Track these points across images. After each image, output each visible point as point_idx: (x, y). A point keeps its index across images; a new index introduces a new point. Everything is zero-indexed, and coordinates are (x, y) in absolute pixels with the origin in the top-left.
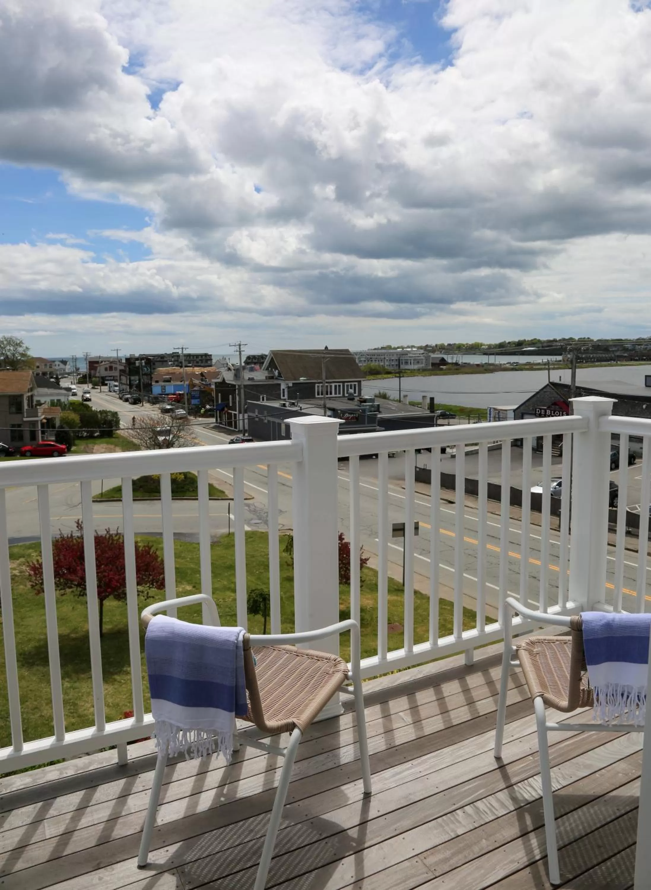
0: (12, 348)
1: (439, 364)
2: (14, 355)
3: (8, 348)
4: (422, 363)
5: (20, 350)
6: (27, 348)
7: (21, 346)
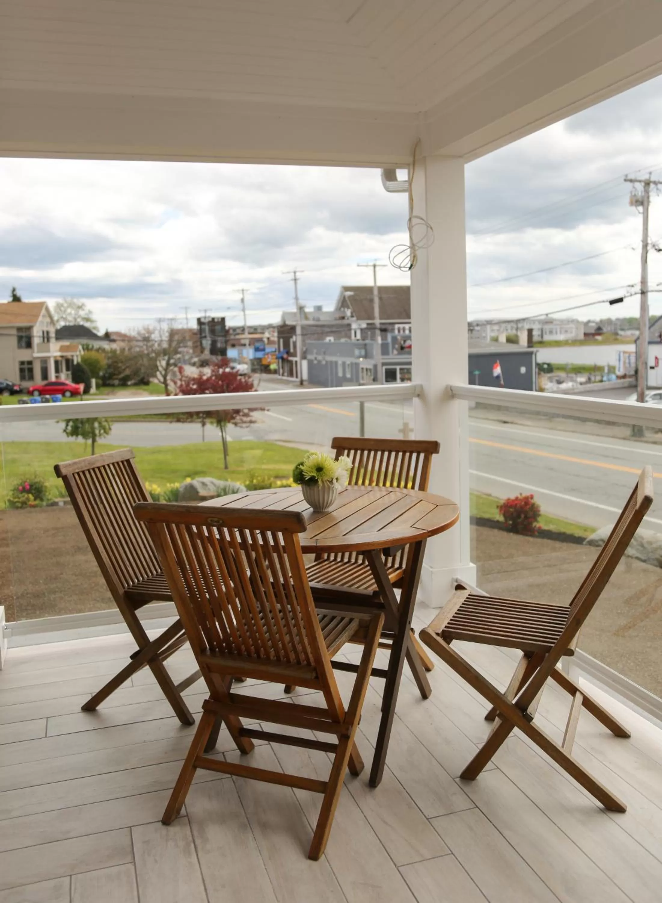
0: (73, 312)
1: (594, 335)
2: (75, 319)
3: (69, 310)
4: (571, 332)
5: (82, 313)
6: (90, 312)
7: (83, 310)
